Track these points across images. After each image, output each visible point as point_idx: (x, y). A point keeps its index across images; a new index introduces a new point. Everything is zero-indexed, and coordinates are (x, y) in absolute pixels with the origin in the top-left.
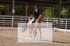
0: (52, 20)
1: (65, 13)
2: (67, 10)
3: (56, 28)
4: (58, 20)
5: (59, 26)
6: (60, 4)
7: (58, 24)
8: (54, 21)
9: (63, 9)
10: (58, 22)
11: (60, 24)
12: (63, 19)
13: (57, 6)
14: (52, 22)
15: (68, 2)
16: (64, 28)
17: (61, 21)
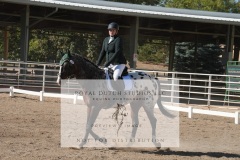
0: (5, 65)
1: (39, 48)
2: (45, 41)
3: (16, 87)
4: (22, 66)
5: (23, 83)
6: (27, 23)
7: (21, 77)
8: (8, 69)
9: (33, 37)
10: (22, 72)
11: (27, 78)
12: (33, 64)
13: (18, 29)
14: (5, 71)
15: (46, 18)
16: (39, 90)
17: (29, 70)
